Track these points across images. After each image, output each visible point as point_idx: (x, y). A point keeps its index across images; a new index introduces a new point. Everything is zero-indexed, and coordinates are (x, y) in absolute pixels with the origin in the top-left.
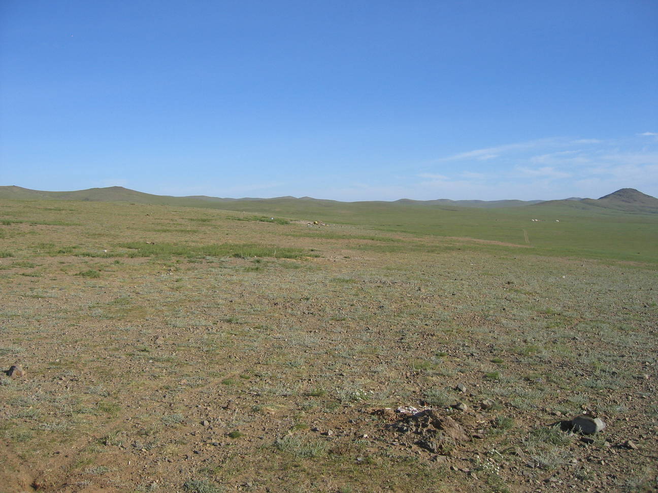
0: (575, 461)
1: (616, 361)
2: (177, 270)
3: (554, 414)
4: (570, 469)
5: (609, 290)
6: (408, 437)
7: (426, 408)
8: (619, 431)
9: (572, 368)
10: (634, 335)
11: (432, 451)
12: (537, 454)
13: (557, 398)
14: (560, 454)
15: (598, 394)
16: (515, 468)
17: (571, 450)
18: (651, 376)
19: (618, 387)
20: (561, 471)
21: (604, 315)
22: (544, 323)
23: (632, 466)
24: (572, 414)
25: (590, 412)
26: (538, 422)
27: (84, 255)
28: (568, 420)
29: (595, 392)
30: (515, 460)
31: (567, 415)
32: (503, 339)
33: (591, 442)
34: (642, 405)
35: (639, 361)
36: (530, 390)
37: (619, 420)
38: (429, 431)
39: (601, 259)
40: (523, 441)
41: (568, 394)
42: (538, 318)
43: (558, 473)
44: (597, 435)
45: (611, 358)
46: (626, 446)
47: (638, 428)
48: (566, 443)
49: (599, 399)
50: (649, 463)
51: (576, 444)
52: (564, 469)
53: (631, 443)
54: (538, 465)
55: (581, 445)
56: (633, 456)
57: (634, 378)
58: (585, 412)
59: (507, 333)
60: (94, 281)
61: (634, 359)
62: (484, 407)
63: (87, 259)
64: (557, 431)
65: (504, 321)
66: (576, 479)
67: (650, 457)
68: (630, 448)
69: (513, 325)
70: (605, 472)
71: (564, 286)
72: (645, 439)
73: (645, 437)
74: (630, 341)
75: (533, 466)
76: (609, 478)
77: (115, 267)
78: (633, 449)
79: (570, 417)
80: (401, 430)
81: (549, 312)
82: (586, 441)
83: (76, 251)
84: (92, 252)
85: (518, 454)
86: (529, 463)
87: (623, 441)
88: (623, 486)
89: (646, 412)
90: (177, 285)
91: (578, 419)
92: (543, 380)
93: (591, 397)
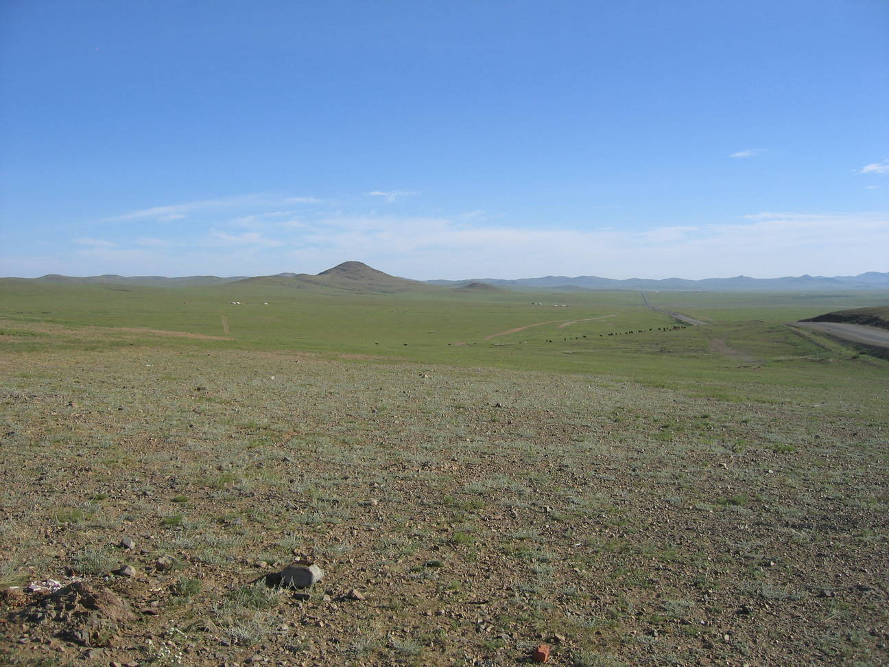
0: (285, 627)
1: (337, 485)
3: (258, 566)
4: (280, 640)
5: (330, 393)
6: (44, 628)
7: (75, 579)
8: (342, 579)
9: (282, 500)
10: (360, 449)
11: (82, 643)
12: (235, 625)
13: (262, 542)
14: (266, 620)
15: (315, 531)
16: (204, 650)
17: (280, 613)
18: (381, 501)
19: (340, 520)
20: (268, 645)
21: (323, 426)
22: (246, 441)
23: (358, 622)
24: (282, 562)
25: (305, 558)
26: (236, 580)
28: (277, 572)
29: (312, 529)
30: (205, 639)
31: (275, 565)
32: (190, 467)
33: (307, 597)
34: (370, 541)
35: (366, 483)
36: (226, 536)
37: (341, 563)
38: (77, 614)
39: (320, 352)
40: (216, 609)
41: (276, 536)
42: (237, 435)
43: (263, 648)
44: (314, 588)
45: (332, 482)
46: (351, 597)
47: (364, 571)
48: (273, 604)
49: (316, 539)
50: (378, 616)
51: (287, 603)
52: (271, 640)
53: (356, 592)
54: (236, 641)
55: (293, 604)
56: (360, 609)
57: (360, 505)
58: (298, 559)
59: (195, 459)
61: (360, 480)
62: (160, 568)
64: (262, 589)
65: (190, 442)
66: (287, 652)
67: (380, 607)
68: (356, 598)
69: (202, 447)
70: (324, 637)
71: (273, 389)
72: (374, 585)
73: (374, 581)
74: (355, 458)
75: (229, 644)
76: (330, 643)
78: (359, 600)
79: (279, 567)
80: (34, 619)
81: (252, 427)
82: (299, 598)
85: (208, 630)
86: (224, 639)
87: (347, 591)
88: (347, 651)
89: (374, 549)
91: (288, 570)
92: (242, 521)
93: (306, 536)
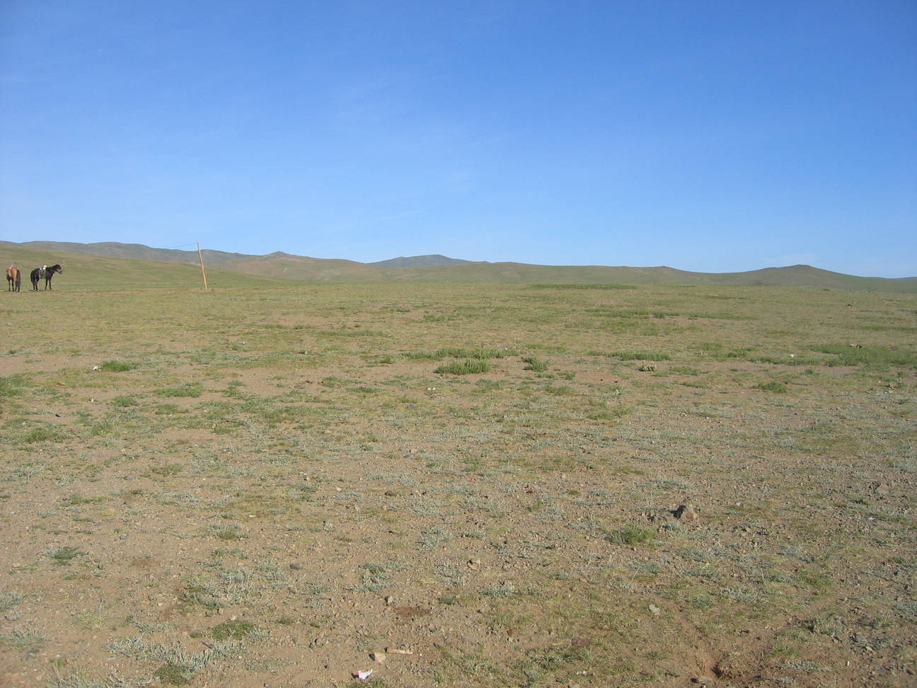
2: (899, 386)
27: (763, 360)
60: (779, 397)
63: (767, 365)
77: (808, 379)
83: (751, 354)
84: (773, 356)
90: (900, 408)
